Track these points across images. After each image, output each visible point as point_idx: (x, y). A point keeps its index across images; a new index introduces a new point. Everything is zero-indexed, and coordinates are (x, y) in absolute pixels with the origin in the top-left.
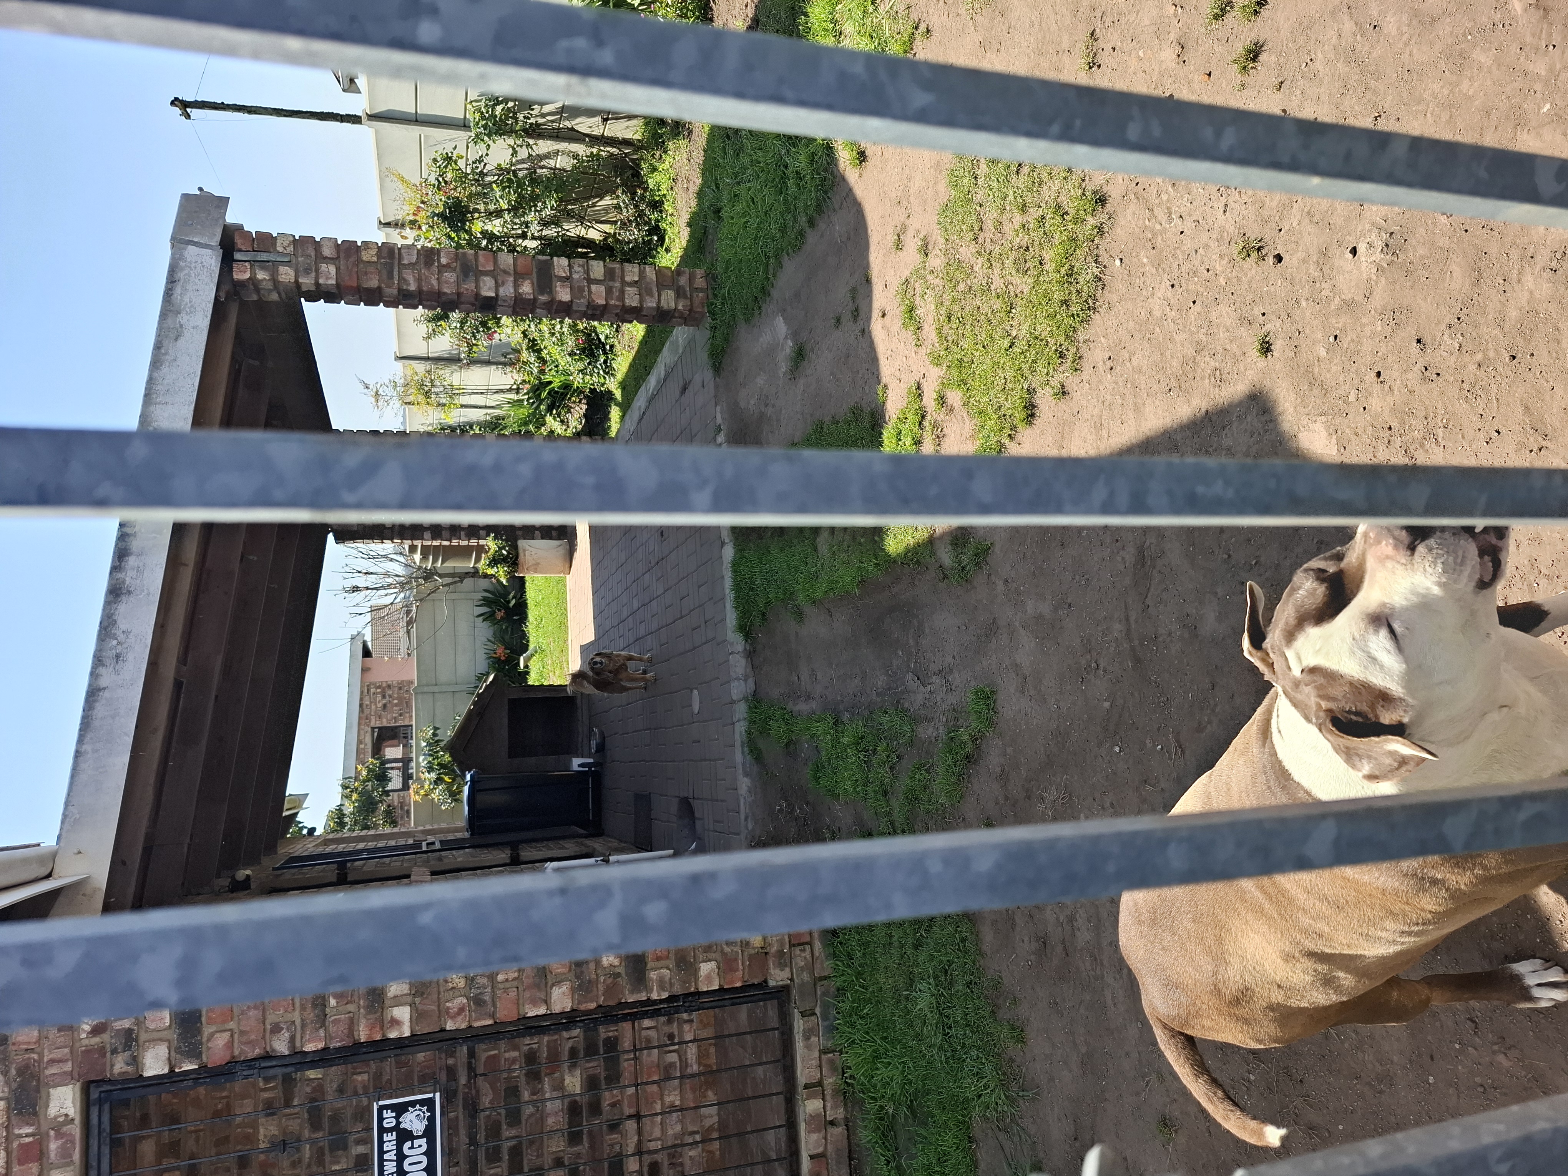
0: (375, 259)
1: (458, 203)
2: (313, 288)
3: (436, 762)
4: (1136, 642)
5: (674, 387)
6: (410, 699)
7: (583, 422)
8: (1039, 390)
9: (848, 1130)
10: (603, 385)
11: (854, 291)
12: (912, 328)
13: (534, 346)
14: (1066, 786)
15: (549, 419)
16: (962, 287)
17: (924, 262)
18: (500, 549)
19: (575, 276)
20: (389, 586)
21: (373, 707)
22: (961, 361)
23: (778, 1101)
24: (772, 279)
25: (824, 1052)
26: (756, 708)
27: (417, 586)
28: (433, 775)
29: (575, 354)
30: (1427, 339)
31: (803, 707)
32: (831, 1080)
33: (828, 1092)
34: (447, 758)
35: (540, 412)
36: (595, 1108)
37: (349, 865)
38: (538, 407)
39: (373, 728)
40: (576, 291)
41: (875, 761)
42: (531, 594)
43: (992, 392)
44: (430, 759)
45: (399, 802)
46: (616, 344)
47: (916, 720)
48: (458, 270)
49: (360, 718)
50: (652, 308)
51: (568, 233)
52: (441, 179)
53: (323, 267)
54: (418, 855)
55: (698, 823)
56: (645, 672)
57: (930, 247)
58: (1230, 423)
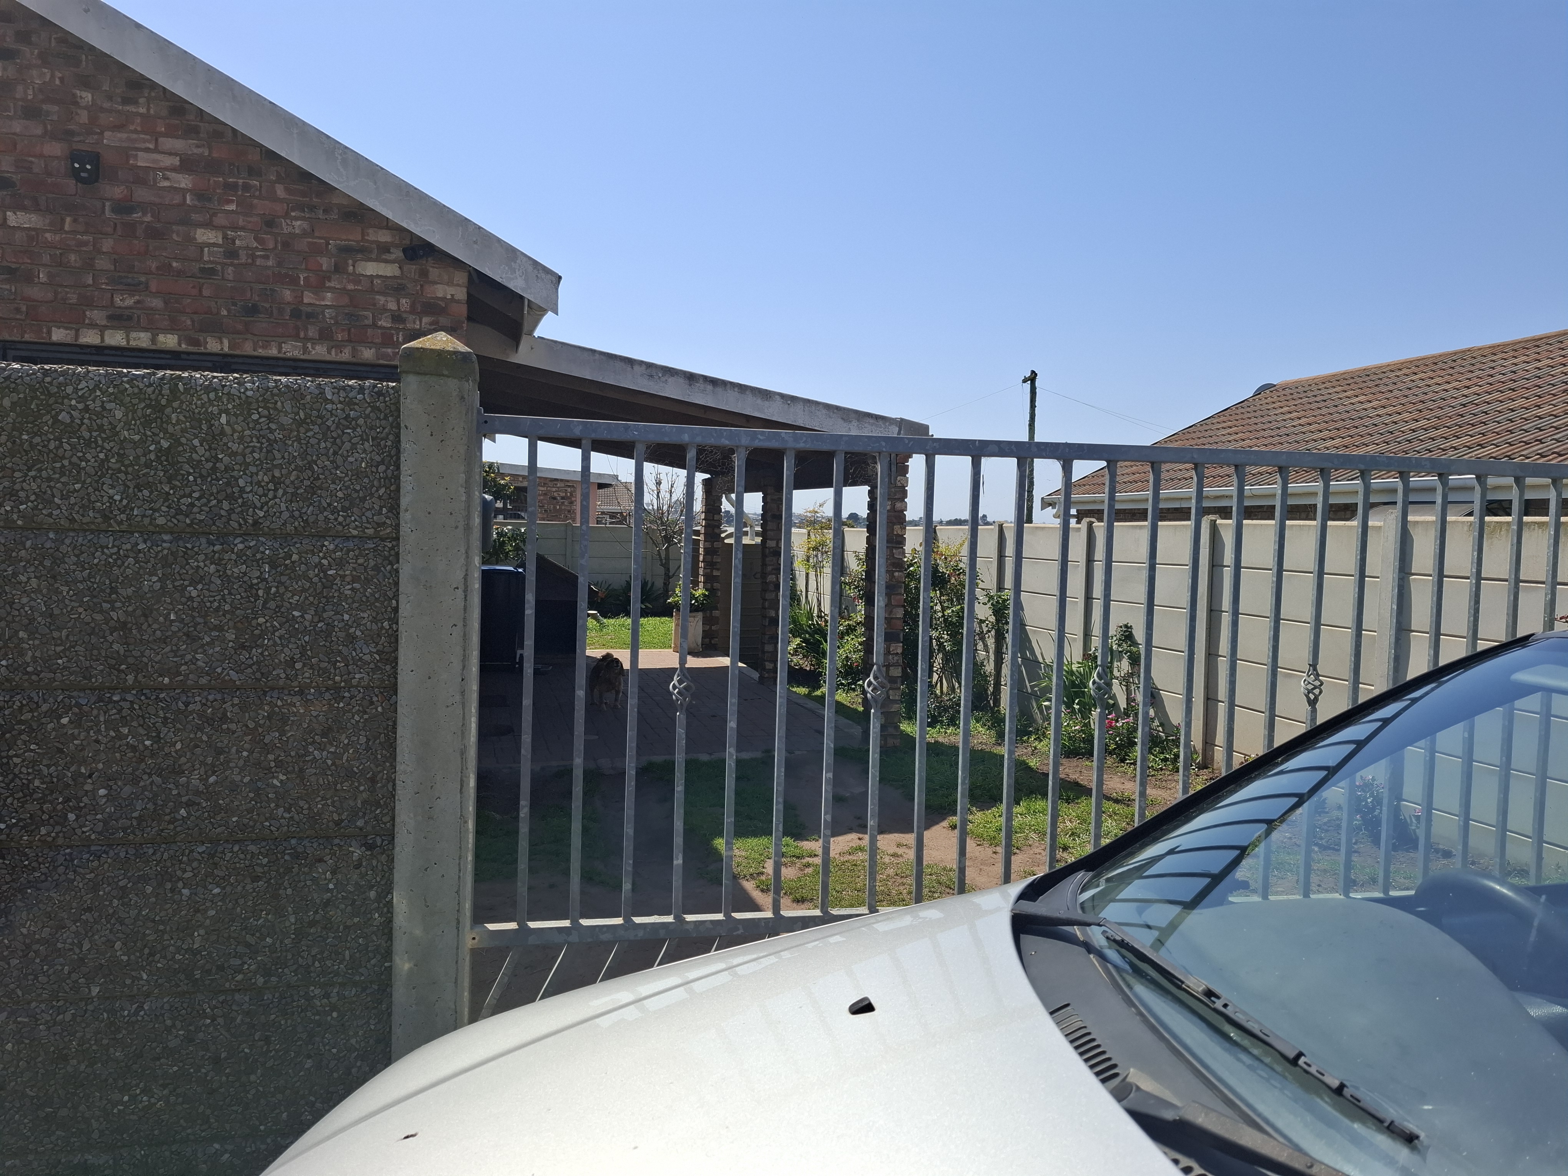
0: (897, 533)
7: (797, 667)
10: (824, 682)
12: (851, 850)
15: (798, 640)
18: (696, 599)
35: (804, 634)
38: (807, 632)
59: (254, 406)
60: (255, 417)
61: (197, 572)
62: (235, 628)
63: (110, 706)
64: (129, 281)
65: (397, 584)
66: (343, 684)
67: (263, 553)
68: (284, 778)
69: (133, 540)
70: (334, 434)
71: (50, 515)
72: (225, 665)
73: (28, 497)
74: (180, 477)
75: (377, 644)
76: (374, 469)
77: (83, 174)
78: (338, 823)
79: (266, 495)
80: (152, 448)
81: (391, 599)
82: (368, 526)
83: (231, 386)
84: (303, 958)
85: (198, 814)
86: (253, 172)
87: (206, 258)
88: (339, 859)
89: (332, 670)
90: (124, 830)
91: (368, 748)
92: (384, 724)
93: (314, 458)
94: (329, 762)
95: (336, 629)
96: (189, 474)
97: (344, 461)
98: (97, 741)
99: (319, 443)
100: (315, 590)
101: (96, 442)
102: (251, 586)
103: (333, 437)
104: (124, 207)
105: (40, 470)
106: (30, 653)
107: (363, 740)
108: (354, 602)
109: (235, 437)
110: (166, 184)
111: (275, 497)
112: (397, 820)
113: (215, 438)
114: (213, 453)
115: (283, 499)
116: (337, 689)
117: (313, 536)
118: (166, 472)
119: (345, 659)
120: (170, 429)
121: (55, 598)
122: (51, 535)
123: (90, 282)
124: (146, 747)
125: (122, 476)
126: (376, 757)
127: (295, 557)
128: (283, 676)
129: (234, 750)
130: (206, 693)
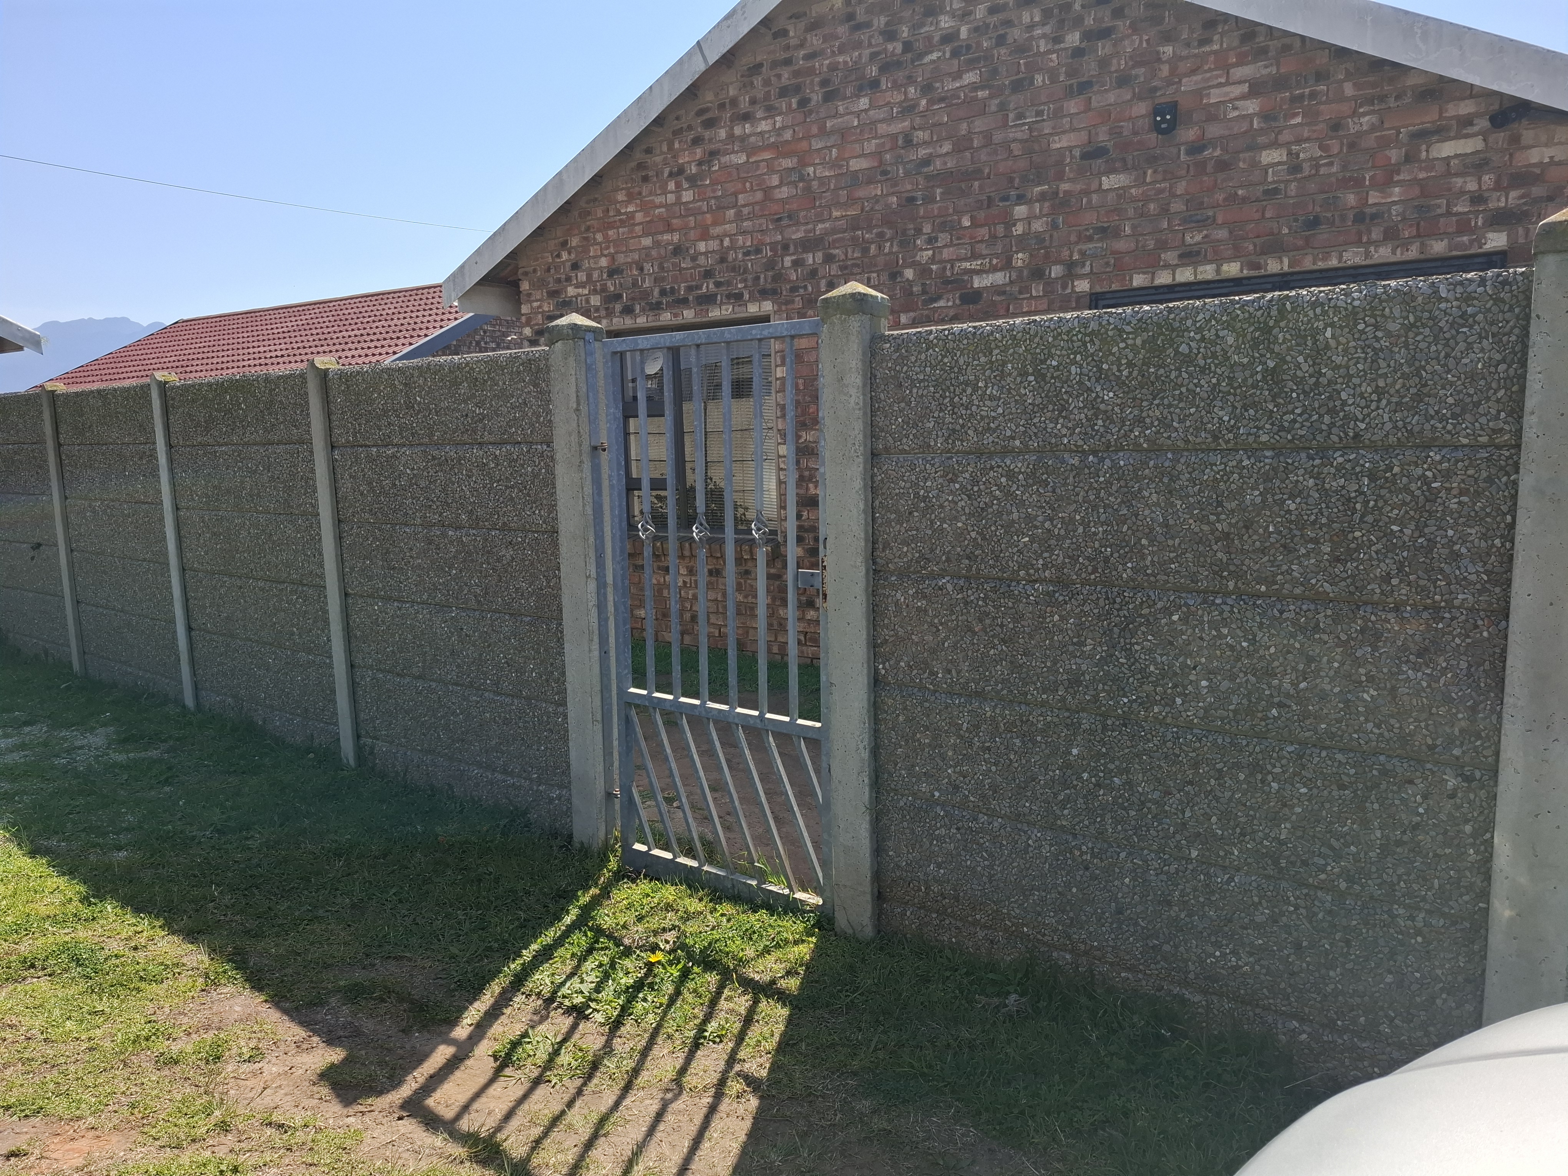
59: (1361, 315)
60: (1361, 327)
61: (1296, 486)
62: (1331, 540)
63: (1213, 608)
64: (1199, 217)
65: (1514, 497)
66: (1443, 604)
67: (1363, 466)
68: (1375, 693)
69: (1238, 457)
70: (1447, 335)
71: (1169, 437)
72: (1320, 577)
73: (1152, 423)
74: (1283, 395)
75: (1485, 564)
76: (1492, 369)
77: (1163, 126)
78: (1432, 748)
79: (1368, 407)
80: (1259, 369)
81: (1505, 514)
82: (1481, 433)
83: (1337, 299)
84: (1388, 874)
85: (1288, 716)
86: (1321, 76)
87: (1270, 179)
88: (1431, 785)
89: (1432, 589)
90: (1222, 720)
91: (1469, 675)
92: (1491, 651)
93: (1423, 363)
94: (1424, 684)
95: (1439, 546)
96: (1292, 391)
97: (1457, 364)
98: (1201, 638)
99: (1429, 347)
100: (1417, 503)
101: (1210, 368)
102: (1349, 500)
103: (1445, 339)
104: (1196, 148)
105: (1163, 398)
106: (1149, 558)
107: (1464, 665)
108: (1461, 517)
109: (1340, 350)
110: (1236, 113)
111: (1378, 408)
112: (1503, 756)
113: (1319, 354)
114: (1317, 368)
115: (1387, 410)
116: (1436, 609)
117: (1417, 447)
118: (1270, 390)
119: (1446, 577)
120: (1277, 349)
121: (1170, 511)
122: (1170, 455)
123: (1165, 225)
124: (1243, 648)
125: (1231, 398)
126: (1479, 685)
127: (1396, 470)
128: (1378, 591)
129: (1325, 659)
130: (1299, 603)
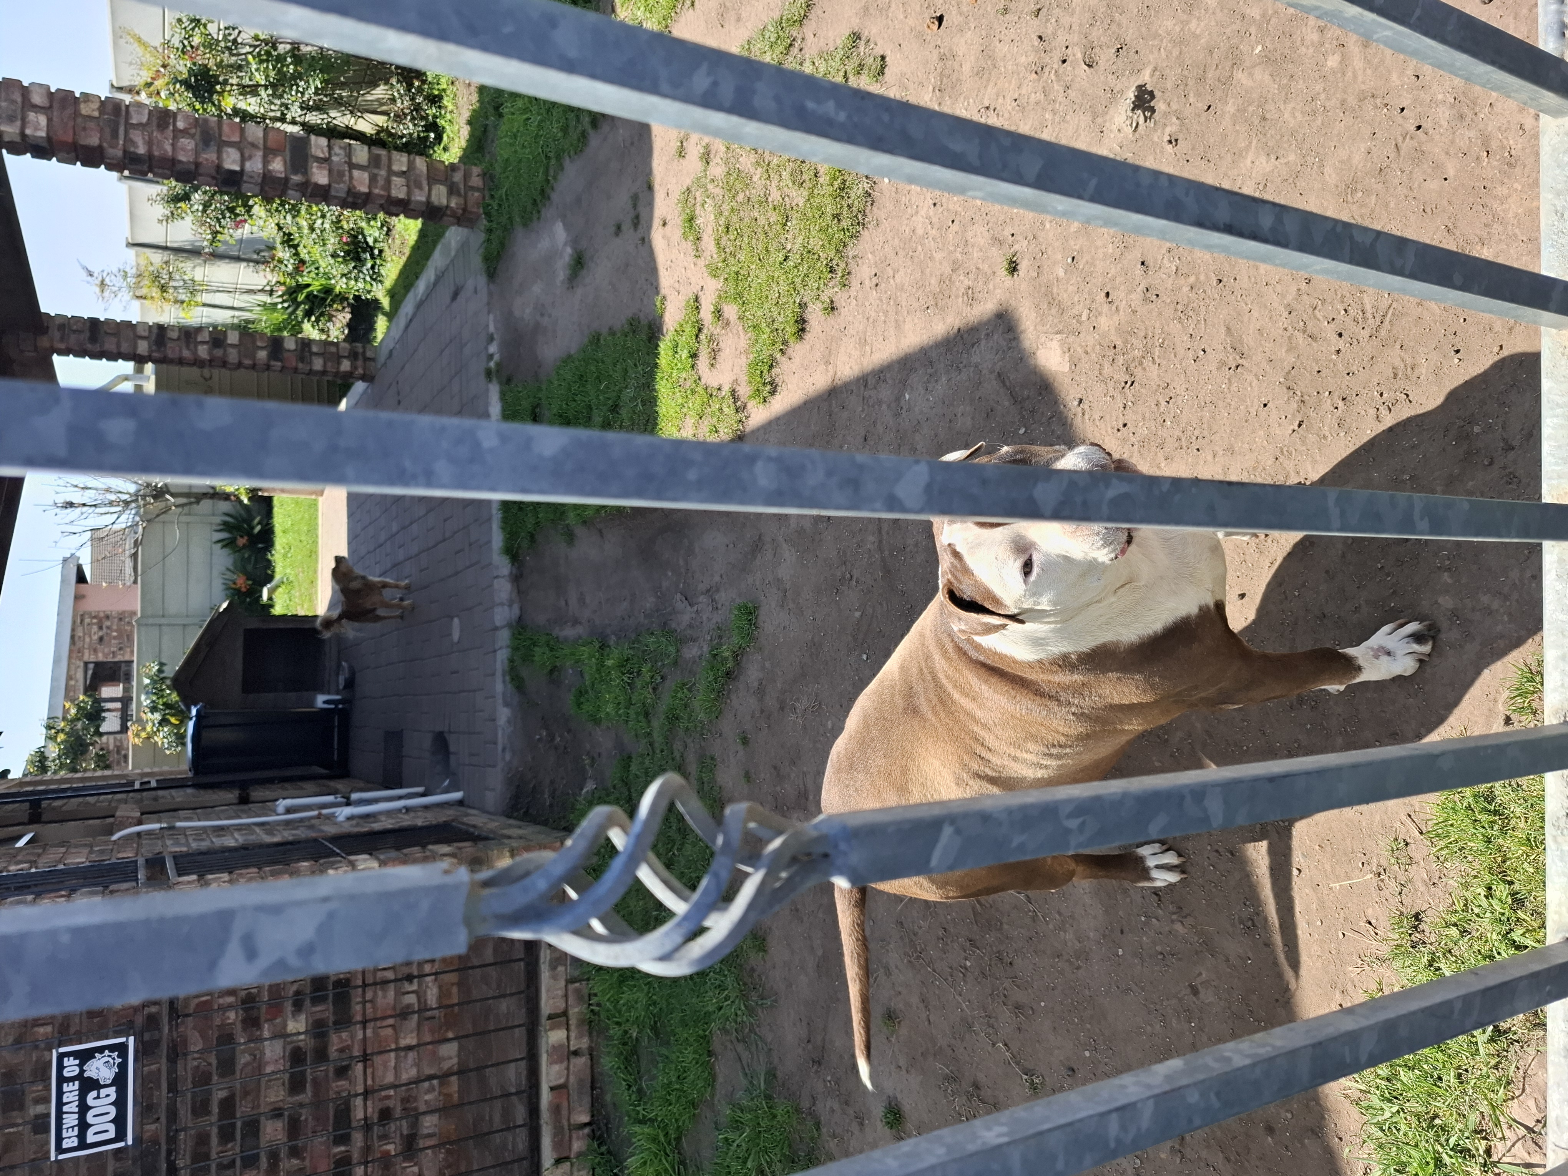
0: (96, 114)
1: (205, 69)
2: (18, 139)
3: (161, 701)
4: (887, 553)
5: (444, 293)
6: (132, 632)
7: (346, 332)
8: (810, 305)
9: (592, 1060)
10: (369, 292)
11: (635, 199)
12: (691, 238)
13: (288, 241)
14: (817, 695)
15: (306, 325)
16: (740, 197)
17: (705, 171)
19: (335, 159)
20: (111, 503)
21: (87, 640)
22: (737, 273)
23: (520, 1034)
24: (552, 181)
25: (570, 981)
26: (520, 634)
27: (145, 505)
28: (157, 716)
29: (338, 256)
30: (1150, 262)
31: (569, 632)
32: (576, 1010)
33: (573, 1022)
34: (174, 697)
35: (296, 317)
36: (321, 1055)
37: (44, 804)
38: (294, 312)
39: (86, 664)
40: (335, 174)
41: (639, 683)
42: (280, 520)
43: (765, 306)
44: (154, 698)
45: (115, 746)
46: (386, 249)
47: (682, 641)
48: (197, 137)
49: (71, 651)
50: (420, 202)
51: (335, 122)
52: (186, 42)
53: (32, 116)
54: (131, 794)
55: (452, 758)
56: (402, 599)
57: (712, 156)
58: (979, 340)
